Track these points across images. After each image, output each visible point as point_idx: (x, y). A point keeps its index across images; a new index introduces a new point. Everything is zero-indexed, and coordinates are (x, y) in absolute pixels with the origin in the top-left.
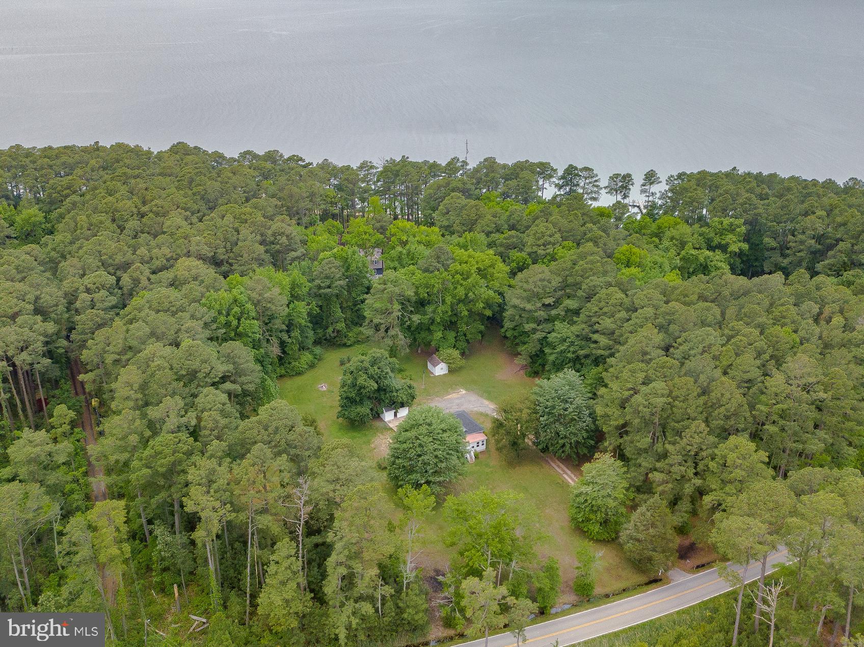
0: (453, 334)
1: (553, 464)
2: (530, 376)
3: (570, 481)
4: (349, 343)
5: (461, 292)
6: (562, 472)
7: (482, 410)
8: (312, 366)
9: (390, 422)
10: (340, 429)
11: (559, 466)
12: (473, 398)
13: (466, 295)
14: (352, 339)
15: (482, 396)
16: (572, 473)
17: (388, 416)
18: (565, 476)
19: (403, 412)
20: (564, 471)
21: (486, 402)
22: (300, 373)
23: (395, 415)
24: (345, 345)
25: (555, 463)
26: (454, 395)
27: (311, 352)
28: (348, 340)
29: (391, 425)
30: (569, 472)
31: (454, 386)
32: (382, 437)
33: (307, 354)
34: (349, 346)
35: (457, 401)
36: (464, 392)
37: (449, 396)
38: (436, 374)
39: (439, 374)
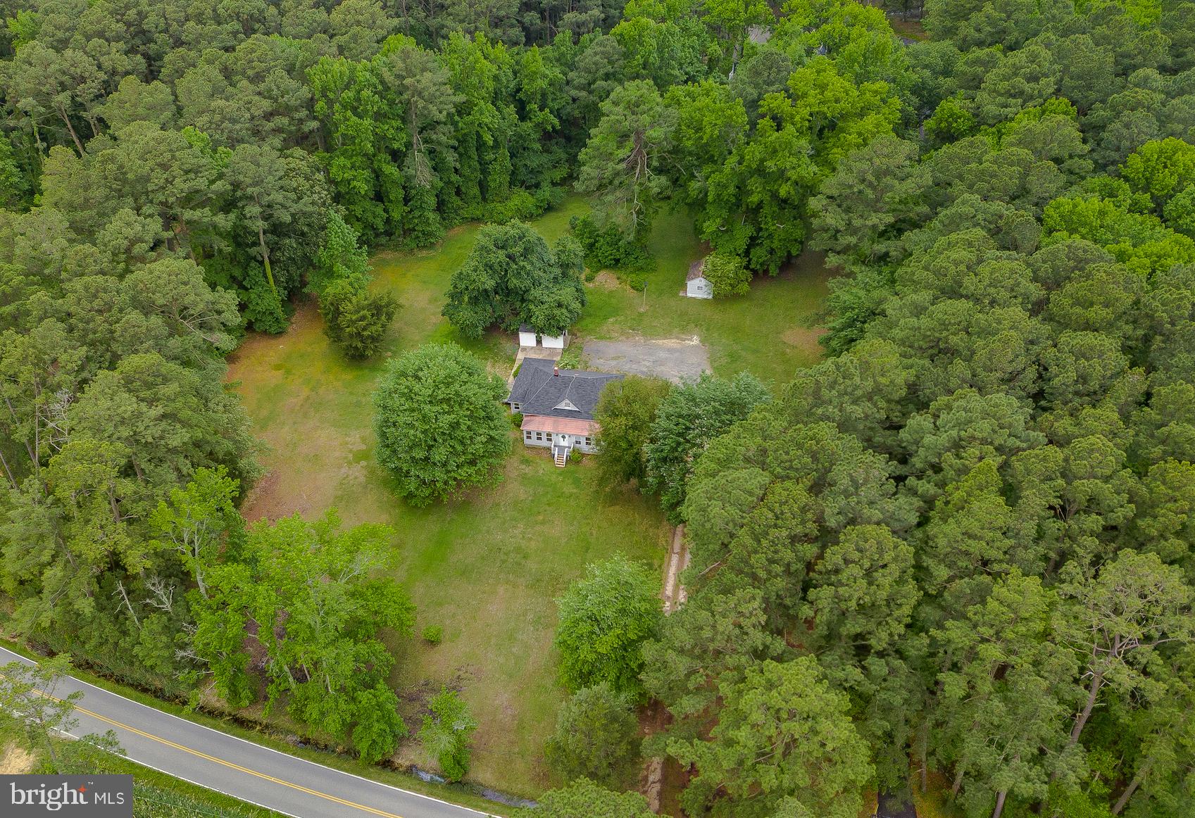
0: (749, 230)
3: (672, 570)
5: (754, 152)
6: (677, 549)
9: (524, 349)
12: (698, 357)
13: (762, 161)
15: (714, 360)
17: (527, 339)
18: (675, 559)
19: (555, 343)
20: (683, 548)
23: (539, 342)
26: (672, 343)
30: (689, 554)
31: (691, 326)
35: (663, 355)
36: (695, 341)
37: (661, 342)
38: (689, 295)
39: (694, 296)
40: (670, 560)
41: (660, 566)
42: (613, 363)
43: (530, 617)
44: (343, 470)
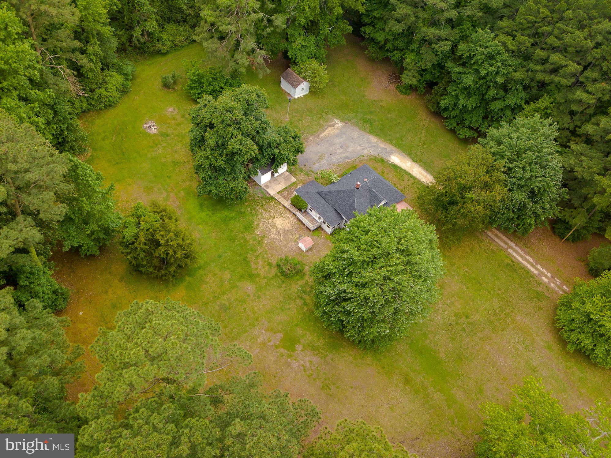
0: (313, 39)
1: (489, 234)
2: (405, 94)
3: (519, 258)
4: (164, 49)
6: (506, 247)
7: (373, 152)
8: (124, 91)
9: (267, 186)
10: (201, 205)
11: (496, 235)
12: (355, 132)
14: (169, 44)
15: (364, 129)
16: (516, 245)
17: (265, 178)
18: (509, 250)
19: (282, 170)
20: (506, 243)
21: (374, 139)
22: (110, 105)
23: (273, 175)
24: (160, 53)
25: (491, 231)
26: (331, 131)
27: (119, 70)
28: (163, 45)
29: (272, 192)
30: (513, 245)
31: (325, 115)
32: (266, 215)
33: (115, 74)
34: (165, 54)
35: (338, 141)
36: (340, 124)
37: (326, 133)
38: (296, 97)
39: (299, 96)
40: (509, 253)
41: (512, 262)
42: (324, 162)
43: (520, 347)
44: (295, 365)
